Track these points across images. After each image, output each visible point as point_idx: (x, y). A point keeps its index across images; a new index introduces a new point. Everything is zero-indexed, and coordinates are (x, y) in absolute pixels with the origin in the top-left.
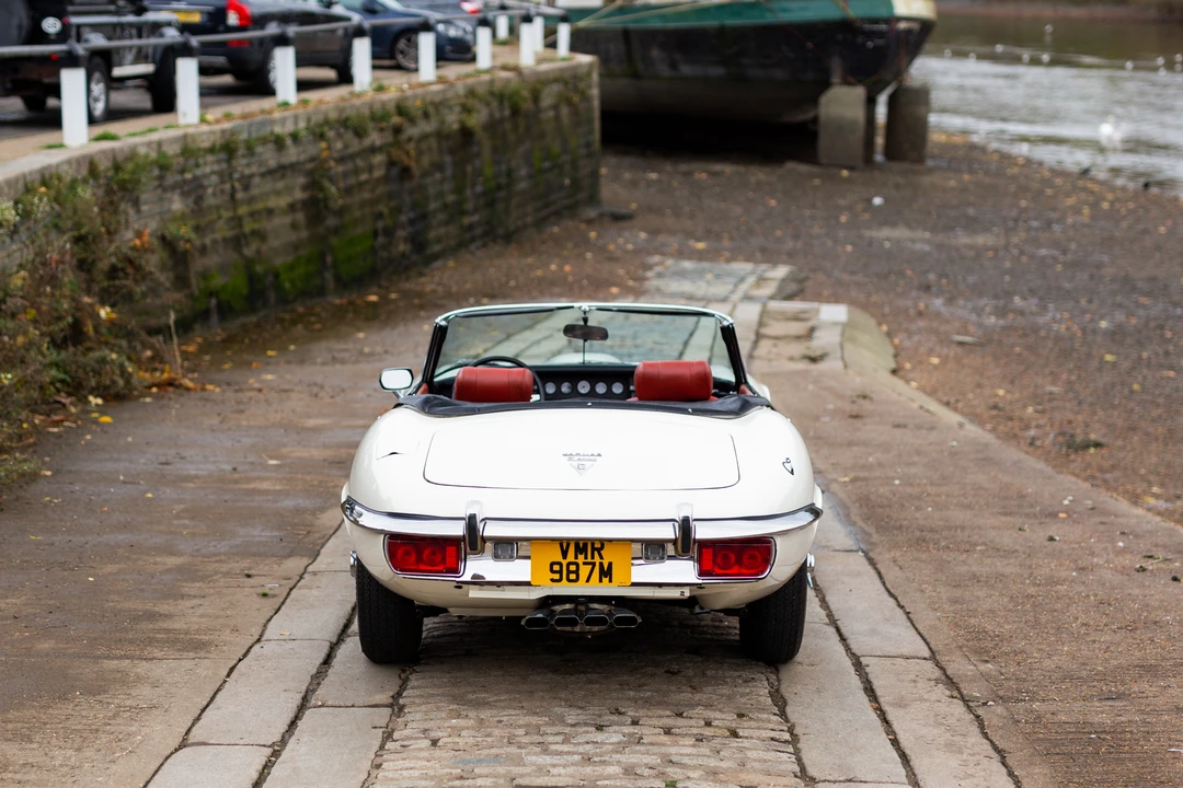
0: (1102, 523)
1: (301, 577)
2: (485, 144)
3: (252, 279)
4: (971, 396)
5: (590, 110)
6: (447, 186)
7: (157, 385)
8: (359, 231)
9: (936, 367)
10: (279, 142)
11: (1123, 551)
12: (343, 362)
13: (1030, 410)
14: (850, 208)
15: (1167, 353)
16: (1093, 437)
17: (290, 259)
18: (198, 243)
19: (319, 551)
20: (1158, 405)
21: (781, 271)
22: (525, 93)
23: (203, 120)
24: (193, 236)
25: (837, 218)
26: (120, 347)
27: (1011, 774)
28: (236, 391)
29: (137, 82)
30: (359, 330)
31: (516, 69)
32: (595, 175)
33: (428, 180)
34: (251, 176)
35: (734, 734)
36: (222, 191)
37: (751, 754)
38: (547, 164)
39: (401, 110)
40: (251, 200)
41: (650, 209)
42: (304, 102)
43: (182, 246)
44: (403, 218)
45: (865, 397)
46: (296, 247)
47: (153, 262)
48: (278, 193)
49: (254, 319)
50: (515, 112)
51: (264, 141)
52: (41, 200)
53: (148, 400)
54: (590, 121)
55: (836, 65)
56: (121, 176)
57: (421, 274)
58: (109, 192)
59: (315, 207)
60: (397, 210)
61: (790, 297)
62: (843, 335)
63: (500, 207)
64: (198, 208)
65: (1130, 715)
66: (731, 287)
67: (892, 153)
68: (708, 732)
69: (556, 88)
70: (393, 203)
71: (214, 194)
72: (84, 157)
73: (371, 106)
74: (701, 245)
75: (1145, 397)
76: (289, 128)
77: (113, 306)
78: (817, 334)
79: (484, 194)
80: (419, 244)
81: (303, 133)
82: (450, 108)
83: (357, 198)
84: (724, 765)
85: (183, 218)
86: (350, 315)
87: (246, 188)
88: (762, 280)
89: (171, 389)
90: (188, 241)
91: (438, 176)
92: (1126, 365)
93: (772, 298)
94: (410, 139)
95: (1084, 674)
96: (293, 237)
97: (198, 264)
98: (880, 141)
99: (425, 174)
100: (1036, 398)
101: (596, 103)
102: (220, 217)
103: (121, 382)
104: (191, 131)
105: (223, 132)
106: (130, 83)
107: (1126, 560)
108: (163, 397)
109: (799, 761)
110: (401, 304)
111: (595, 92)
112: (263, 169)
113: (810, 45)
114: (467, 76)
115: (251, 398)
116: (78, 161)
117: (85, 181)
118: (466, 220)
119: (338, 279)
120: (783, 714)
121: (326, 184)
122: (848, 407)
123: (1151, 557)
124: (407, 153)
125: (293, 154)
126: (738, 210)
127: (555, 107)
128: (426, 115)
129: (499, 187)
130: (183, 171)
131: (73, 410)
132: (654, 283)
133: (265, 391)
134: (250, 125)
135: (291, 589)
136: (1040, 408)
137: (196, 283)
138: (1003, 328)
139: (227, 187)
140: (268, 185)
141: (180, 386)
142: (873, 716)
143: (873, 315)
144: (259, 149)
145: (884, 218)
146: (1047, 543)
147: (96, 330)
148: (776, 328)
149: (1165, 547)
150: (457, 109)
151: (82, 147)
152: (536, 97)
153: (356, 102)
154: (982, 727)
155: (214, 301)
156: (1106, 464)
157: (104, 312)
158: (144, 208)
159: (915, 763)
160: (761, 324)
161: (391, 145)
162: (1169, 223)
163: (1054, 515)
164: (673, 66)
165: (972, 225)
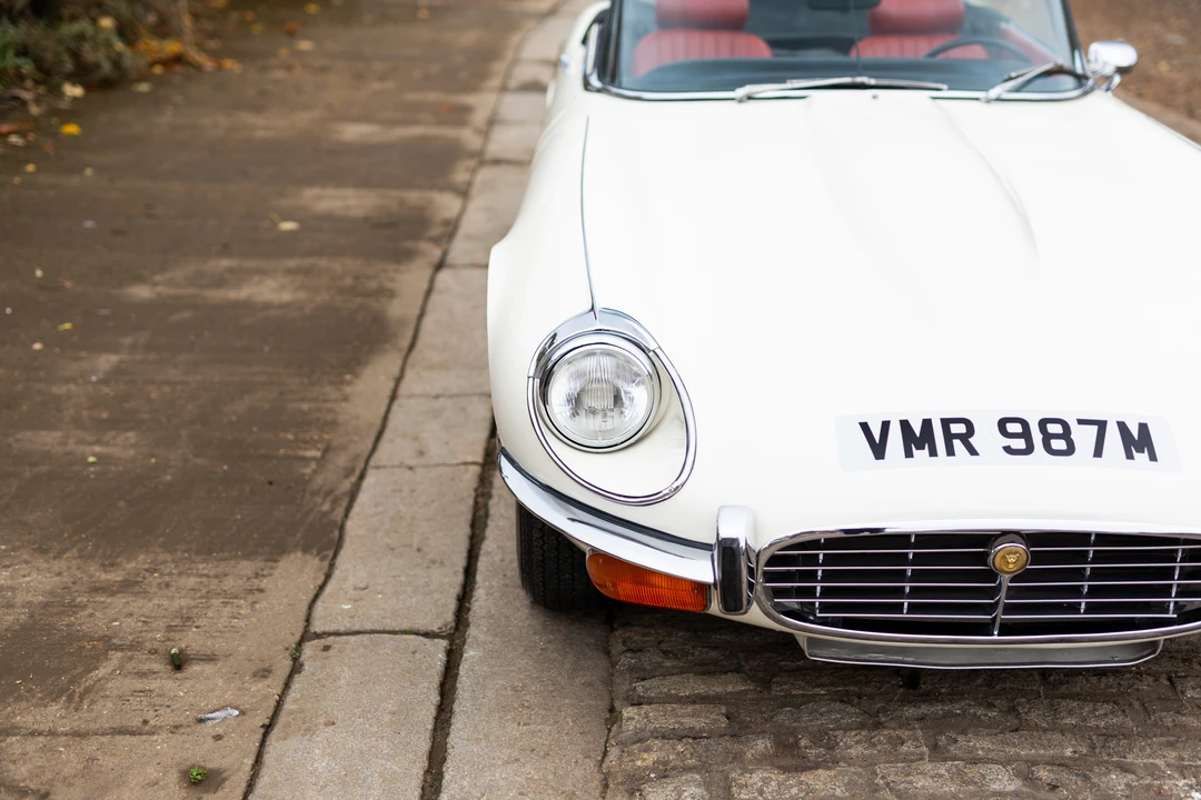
1: (296, 667)
7: (162, 63)
19: (342, 528)
28: (263, 69)
53: (148, 85)
89: (179, 69)
103: (107, 65)
108: (166, 81)
115: (277, 82)
131: (34, 111)
133: (298, 68)
135: (268, 728)
141: (190, 64)
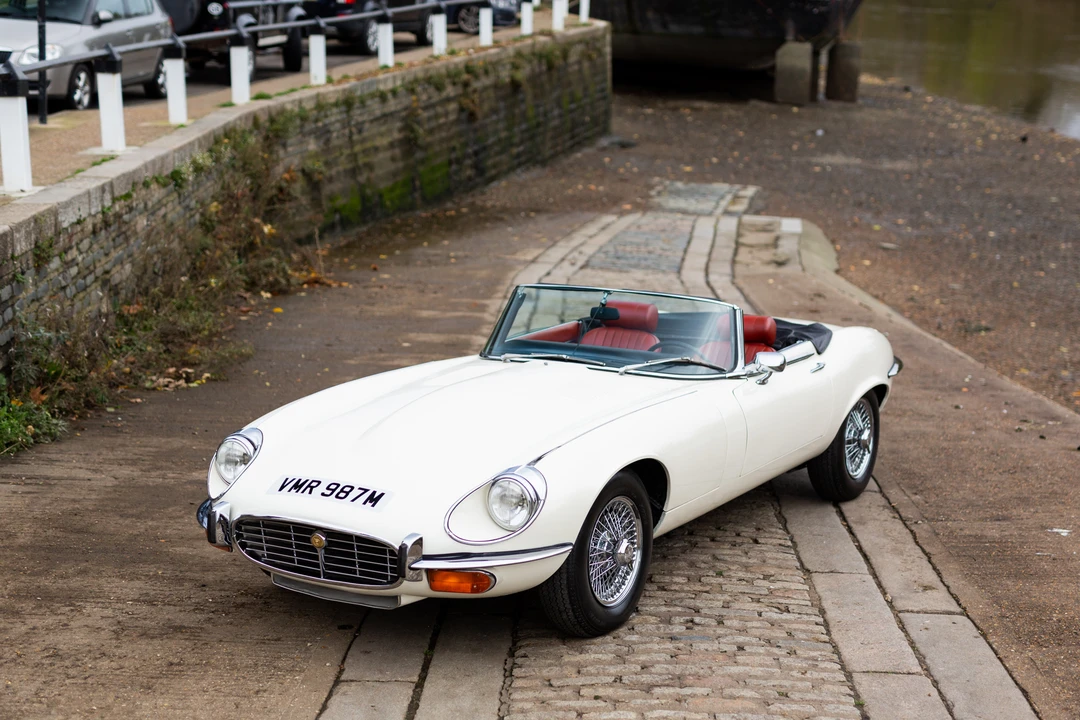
0: (992, 396)
2: (528, 92)
3: (364, 199)
4: (894, 290)
5: (604, 64)
6: (501, 126)
7: (308, 283)
8: (439, 160)
9: (867, 267)
10: (383, 97)
11: (1007, 417)
12: (436, 264)
13: (937, 302)
14: (800, 138)
15: (1039, 257)
16: (984, 323)
17: (389, 184)
18: (328, 174)
20: (1031, 299)
21: (751, 191)
22: (558, 53)
23: (330, 80)
24: (323, 169)
25: (790, 147)
26: (278, 253)
27: (934, 568)
28: (365, 287)
29: (275, 49)
30: (444, 238)
31: (550, 33)
32: (607, 113)
33: (488, 121)
34: (363, 123)
35: (756, 541)
36: (344, 135)
37: (768, 555)
38: (573, 106)
39: (469, 69)
40: (363, 141)
41: (649, 139)
42: (398, 65)
43: (317, 177)
44: (470, 150)
45: (819, 295)
46: (395, 174)
47: (298, 188)
48: (382, 135)
49: (364, 229)
50: (550, 67)
51: (372, 96)
52: (226, 149)
53: (303, 294)
54: (604, 72)
55: (790, 27)
56: (275, 126)
57: (483, 193)
58: (267, 138)
59: (409, 144)
60: (466, 145)
61: (757, 213)
62: (799, 243)
63: (539, 139)
64: (327, 148)
65: (1010, 530)
66: (713, 204)
67: (831, 94)
68: (739, 540)
69: (580, 48)
70: (463, 140)
71: (338, 137)
72: (249, 114)
73: (447, 68)
74: (688, 169)
75: (1023, 292)
76: (390, 85)
77: (271, 223)
78: (781, 242)
79: (527, 130)
80: (480, 170)
81: (400, 90)
82: (504, 65)
83: (437, 136)
84: (751, 561)
85: (316, 156)
86: (435, 226)
87: (360, 131)
88: (736, 198)
89: (317, 286)
90: (321, 173)
91: (494, 117)
92: (1008, 267)
93: (746, 212)
94: (475, 91)
95: (981, 503)
96: (392, 167)
97: (327, 189)
98: (822, 83)
99: (486, 116)
100: (942, 293)
101: (609, 58)
102: (341, 154)
103: (283, 281)
104: (322, 90)
105: (344, 90)
106: (271, 50)
107: (1008, 423)
108: (313, 292)
109: (799, 559)
110: (471, 216)
111: (608, 50)
112: (372, 118)
113: (769, 10)
114: (516, 40)
115: (376, 293)
116: (246, 117)
117: (251, 132)
118: (515, 151)
119: (424, 198)
120: (785, 528)
121: (416, 127)
122: (809, 304)
123: (1025, 421)
124: (473, 101)
125: (392, 105)
126: (715, 140)
127: (579, 62)
128: (486, 72)
129: (538, 125)
130: (316, 121)
131: (252, 302)
132: (657, 200)
133: (385, 287)
134: (363, 85)
136: (945, 300)
137: (326, 204)
138: (918, 237)
139: (347, 131)
140: (375, 129)
141: (322, 284)
142: (844, 530)
143: (820, 226)
144: (369, 102)
145: (827, 147)
146: (954, 410)
147: (263, 243)
148: (750, 238)
149: (1036, 414)
150: (508, 67)
151: (247, 104)
152: (565, 55)
153: (437, 64)
154: (915, 538)
155: (337, 217)
156: (993, 344)
157: (267, 229)
158: (290, 149)
159: (873, 561)
160: (739, 235)
161: (461, 95)
162: (1042, 151)
163: (958, 389)
164: (665, 25)
165: (894, 153)
